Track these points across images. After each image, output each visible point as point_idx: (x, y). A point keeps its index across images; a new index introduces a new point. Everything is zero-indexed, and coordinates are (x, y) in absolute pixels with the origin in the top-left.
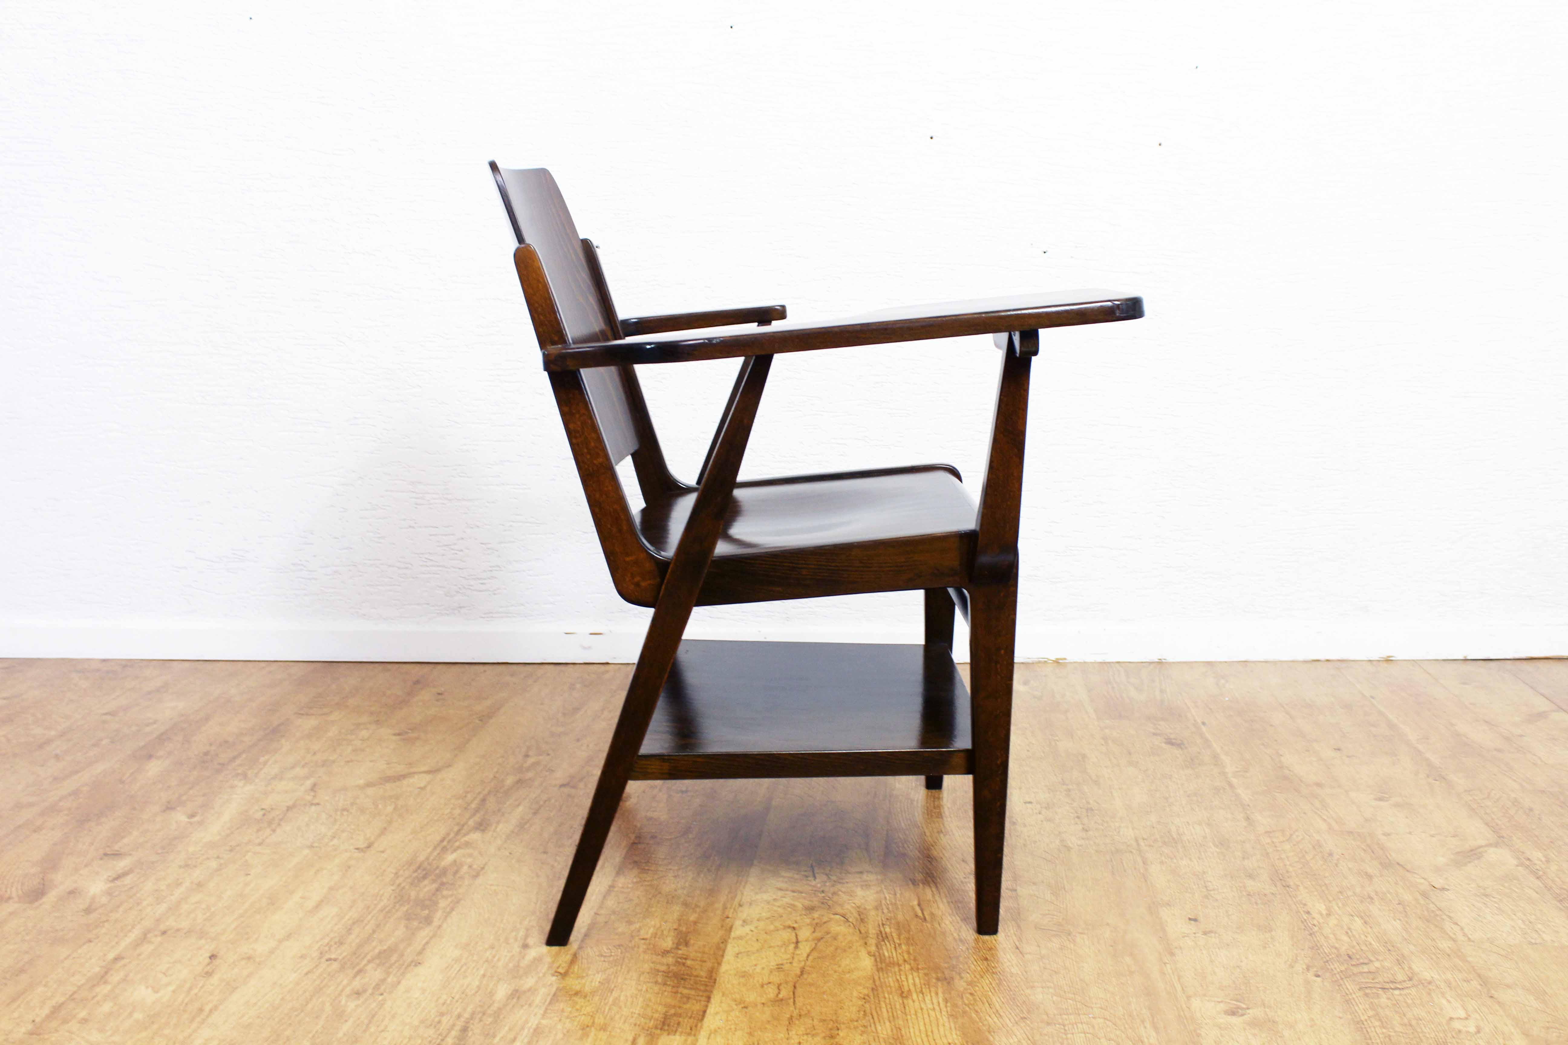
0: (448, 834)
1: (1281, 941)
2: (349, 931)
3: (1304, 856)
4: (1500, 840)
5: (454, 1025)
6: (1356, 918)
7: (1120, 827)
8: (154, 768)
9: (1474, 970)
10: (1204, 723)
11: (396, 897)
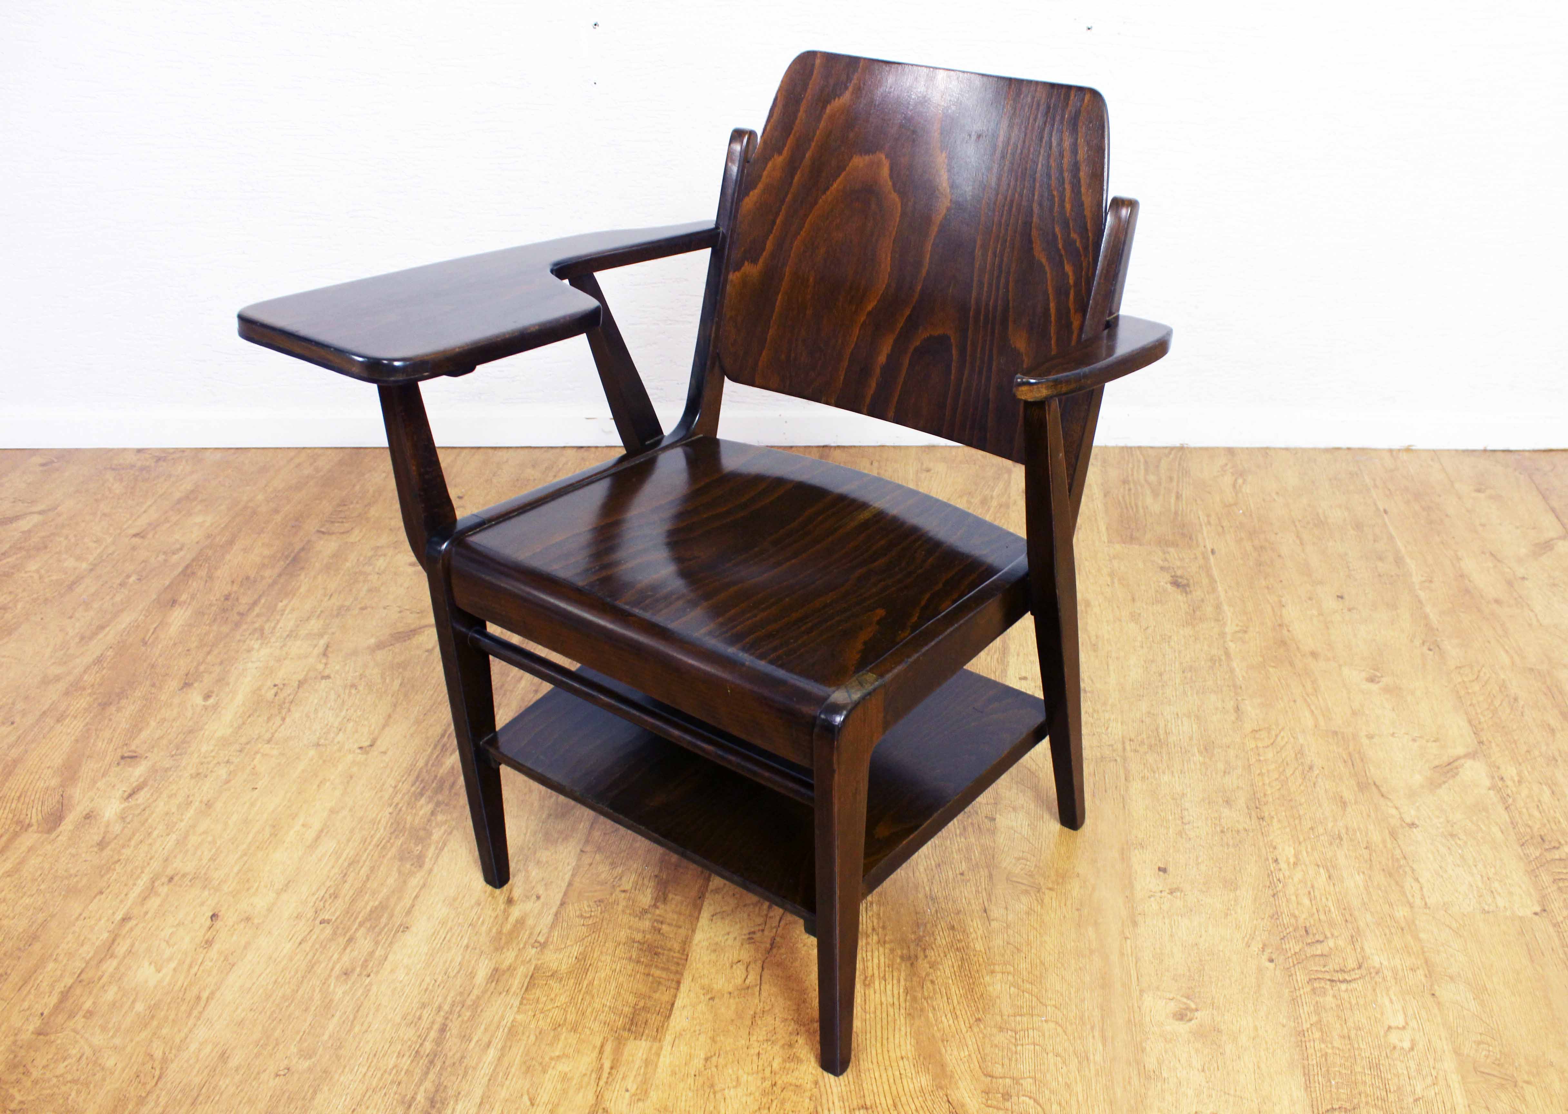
3: (1284, 770)
4: (1479, 748)
10: (1213, 551)
11: (392, 824)
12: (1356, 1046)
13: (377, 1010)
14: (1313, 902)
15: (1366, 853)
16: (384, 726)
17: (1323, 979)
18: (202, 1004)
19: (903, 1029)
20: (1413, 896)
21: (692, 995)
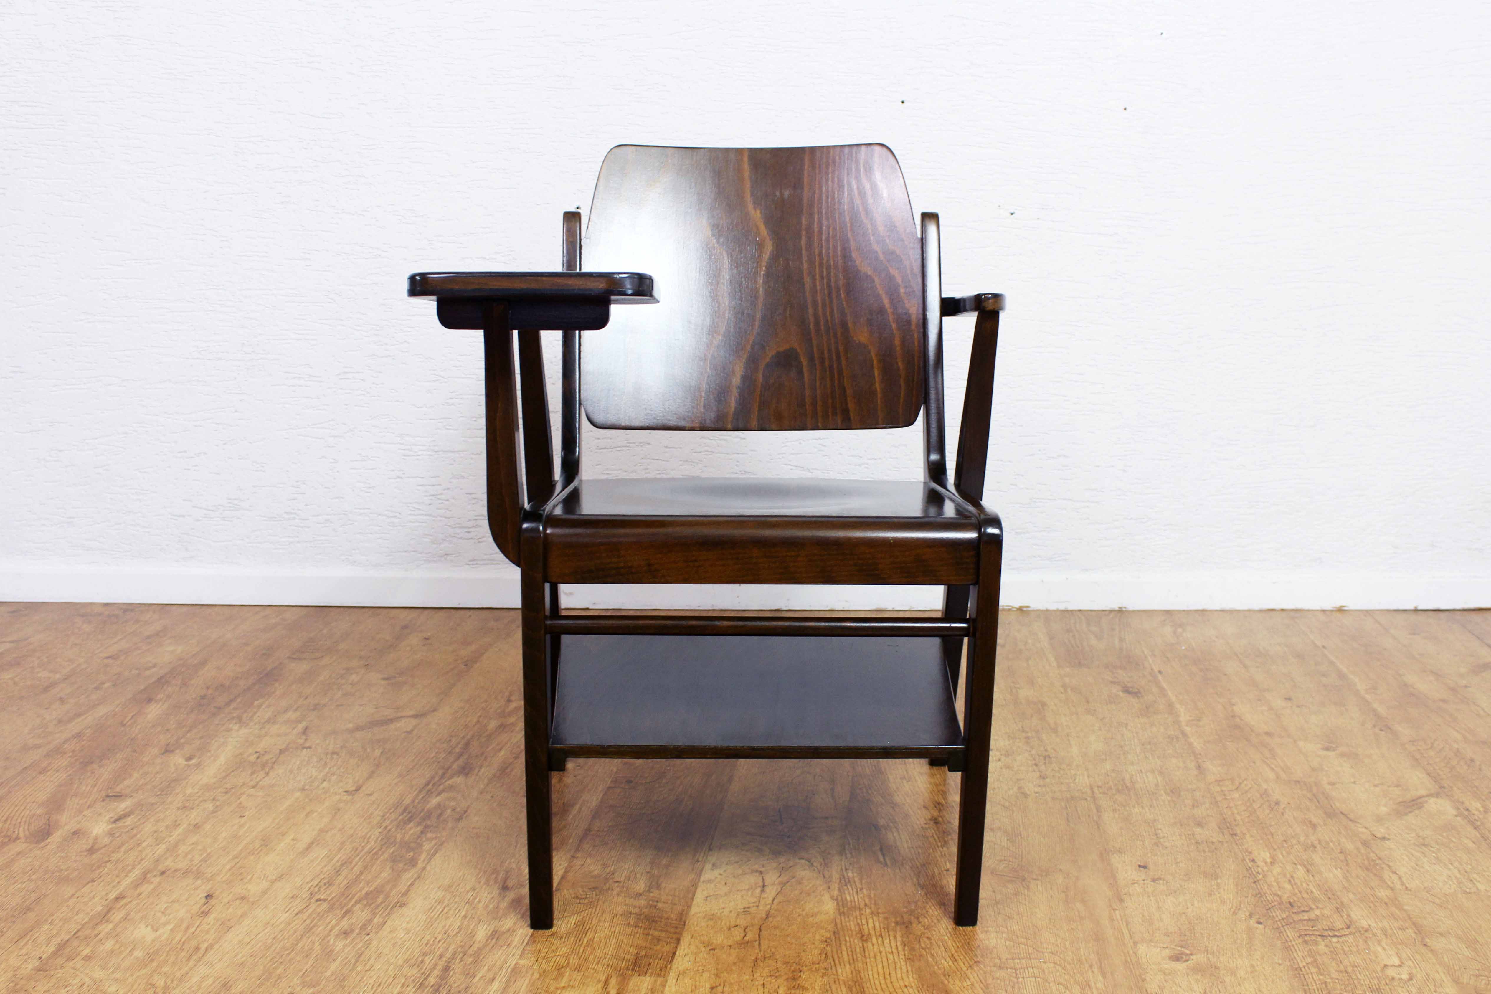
0: (433, 778)
1: (1226, 889)
2: (338, 872)
3: (1251, 805)
4: (1441, 791)
5: (436, 965)
6: (1299, 867)
7: (1076, 774)
8: (154, 711)
9: (1410, 918)
10: (1160, 672)
11: (382, 839)
12: (1354, 977)
13: (379, 956)
14: (1294, 887)
15: (1341, 857)
16: (368, 779)
17: (1313, 935)
18: (202, 951)
19: (904, 968)
20: (1393, 883)
21: (693, 947)
